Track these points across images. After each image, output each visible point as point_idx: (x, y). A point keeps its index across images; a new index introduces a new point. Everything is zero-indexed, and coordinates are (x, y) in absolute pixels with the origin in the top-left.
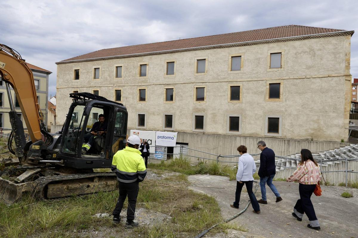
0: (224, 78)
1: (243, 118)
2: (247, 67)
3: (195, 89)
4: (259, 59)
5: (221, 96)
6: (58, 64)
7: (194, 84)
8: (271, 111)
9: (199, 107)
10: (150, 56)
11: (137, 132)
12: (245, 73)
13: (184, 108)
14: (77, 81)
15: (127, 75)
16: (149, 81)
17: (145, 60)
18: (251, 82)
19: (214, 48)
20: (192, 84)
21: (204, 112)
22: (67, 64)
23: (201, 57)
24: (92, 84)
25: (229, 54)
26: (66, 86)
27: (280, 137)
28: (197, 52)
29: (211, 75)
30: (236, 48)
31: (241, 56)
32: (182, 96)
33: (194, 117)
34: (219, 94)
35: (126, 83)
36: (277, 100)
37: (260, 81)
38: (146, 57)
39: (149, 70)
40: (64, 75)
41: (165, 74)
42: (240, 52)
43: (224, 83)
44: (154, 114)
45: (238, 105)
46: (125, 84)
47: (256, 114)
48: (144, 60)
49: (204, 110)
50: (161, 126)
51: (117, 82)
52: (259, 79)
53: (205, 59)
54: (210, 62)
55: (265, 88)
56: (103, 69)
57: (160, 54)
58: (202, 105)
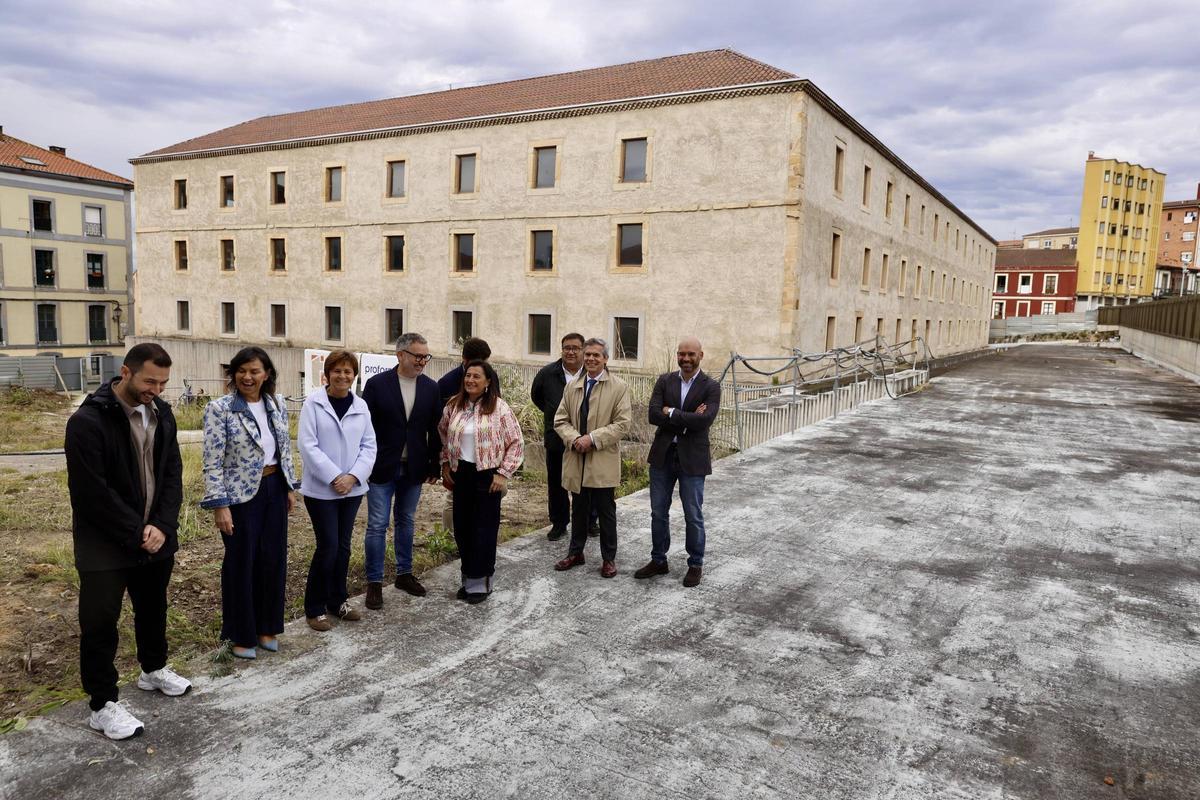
0: (517, 209)
1: (560, 319)
2: (568, 176)
3: (452, 238)
4: (595, 156)
5: (510, 258)
6: (135, 162)
7: (450, 223)
8: (622, 301)
9: (462, 288)
10: (350, 144)
11: (320, 356)
12: (564, 195)
13: (428, 292)
14: (182, 211)
15: (297, 197)
16: (346, 215)
17: (338, 155)
18: (578, 220)
19: (494, 122)
20: (445, 224)
21: (473, 301)
22: (157, 164)
23: (467, 149)
24: (218, 222)
25: (530, 140)
26: (156, 226)
27: (639, 371)
28: (457, 133)
29: (487, 200)
30: (544, 122)
31: (555, 147)
32: (422, 258)
33: (452, 313)
34: (506, 254)
35: (295, 219)
36: (634, 269)
37: (598, 218)
38: (340, 145)
39: (346, 183)
40: (150, 196)
41: (382, 195)
42: (555, 134)
43: (516, 222)
44: (361, 306)
45: (546, 283)
46: (293, 221)
47: (589, 307)
48: (335, 155)
49: (472, 296)
50: (379, 338)
51: (275, 217)
52: (594, 213)
53: (474, 155)
54: (486, 163)
55: (608, 236)
56: (243, 180)
57: (370, 137)
58: (467, 282)
